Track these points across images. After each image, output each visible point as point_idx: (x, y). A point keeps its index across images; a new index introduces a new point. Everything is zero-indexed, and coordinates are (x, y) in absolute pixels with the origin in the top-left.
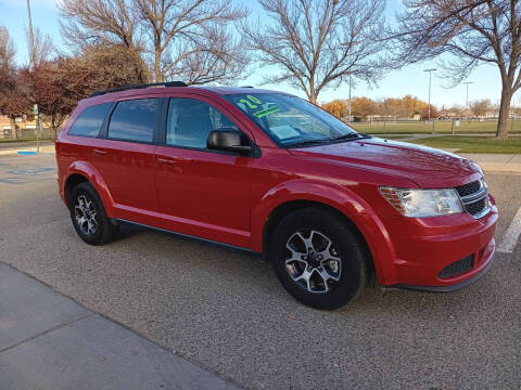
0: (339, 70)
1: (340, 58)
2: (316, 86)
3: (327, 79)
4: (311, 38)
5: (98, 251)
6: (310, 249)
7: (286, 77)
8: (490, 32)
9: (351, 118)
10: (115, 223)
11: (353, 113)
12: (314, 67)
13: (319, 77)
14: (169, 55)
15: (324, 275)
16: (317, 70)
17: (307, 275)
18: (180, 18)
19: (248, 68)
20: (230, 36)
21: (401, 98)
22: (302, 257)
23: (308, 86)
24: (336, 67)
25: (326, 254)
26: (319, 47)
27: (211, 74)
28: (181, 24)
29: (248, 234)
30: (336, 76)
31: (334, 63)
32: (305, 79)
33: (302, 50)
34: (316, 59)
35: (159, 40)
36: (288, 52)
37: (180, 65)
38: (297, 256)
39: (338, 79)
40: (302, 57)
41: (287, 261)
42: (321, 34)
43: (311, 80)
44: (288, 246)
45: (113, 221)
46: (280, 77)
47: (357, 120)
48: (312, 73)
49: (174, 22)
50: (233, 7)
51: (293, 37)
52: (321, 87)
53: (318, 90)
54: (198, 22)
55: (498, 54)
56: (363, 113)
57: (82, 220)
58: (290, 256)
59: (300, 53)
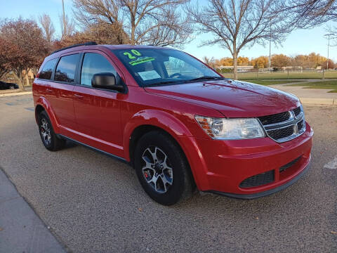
0: (253, 35)
1: (254, 27)
2: (237, 46)
3: (245, 41)
4: (234, 14)
5: (52, 154)
6: (156, 160)
7: (216, 41)
9: (272, 69)
10: (59, 137)
11: (272, 65)
12: (236, 33)
13: (239, 40)
14: (139, 29)
15: (165, 180)
16: (238, 35)
17: (154, 179)
18: (148, 4)
19: (192, 35)
20: (179, 15)
21: (308, 55)
22: (152, 166)
23: (232, 47)
24: (251, 33)
25: (165, 165)
26: (240, 20)
27: (166, 41)
28: (148, 8)
29: (122, 148)
30: (251, 39)
31: (250, 30)
32: (230, 42)
33: (228, 22)
34: (237, 28)
35: (134, 20)
36: (218, 24)
37: (146, 35)
38: (149, 165)
39: (252, 41)
40: (228, 27)
41: (143, 169)
42: (241, 11)
43: (234, 42)
44: (143, 158)
45: (58, 136)
46: (213, 40)
47: (275, 70)
48: (235, 38)
49: (144, 7)
51: (221, 14)
52: (240, 47)
53: (239, 49)
54: (158, 6)
56: (279, 65)
57: (45, 135)
58: (145, 165)
59: (226, 24)
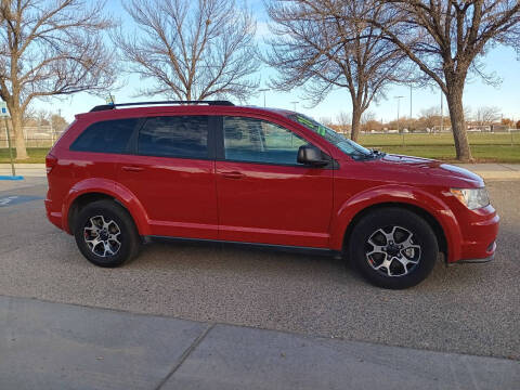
0: (216, 87)
1: (215, 75)
3: (204, 95)
4: (185, 54)
6: (391, 242)
8: (343, 62)
12: (191, 84)
15: (404, 261)
17: (387, 263)
18: (41, 22)
22: (382, 250)
24: (211, 84)
25: (407, 244)
26: (193, 64)
27: (80, 84)
28: (40, 29)
29: (326, 235)
30: (213, 92)
31: (209, 81)
32: (182, 94)
34: (191, 75)
41: (367, 254)
43: (188, 95)
44: (370, 241)
46: (154, 90)
48: (188, 88)
50: (103, 16)
54: (62, 28)
55: (349, 80)
57: (95, 242)
